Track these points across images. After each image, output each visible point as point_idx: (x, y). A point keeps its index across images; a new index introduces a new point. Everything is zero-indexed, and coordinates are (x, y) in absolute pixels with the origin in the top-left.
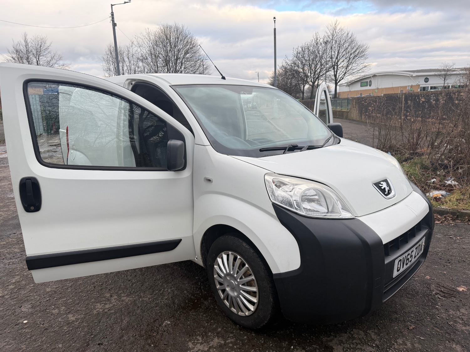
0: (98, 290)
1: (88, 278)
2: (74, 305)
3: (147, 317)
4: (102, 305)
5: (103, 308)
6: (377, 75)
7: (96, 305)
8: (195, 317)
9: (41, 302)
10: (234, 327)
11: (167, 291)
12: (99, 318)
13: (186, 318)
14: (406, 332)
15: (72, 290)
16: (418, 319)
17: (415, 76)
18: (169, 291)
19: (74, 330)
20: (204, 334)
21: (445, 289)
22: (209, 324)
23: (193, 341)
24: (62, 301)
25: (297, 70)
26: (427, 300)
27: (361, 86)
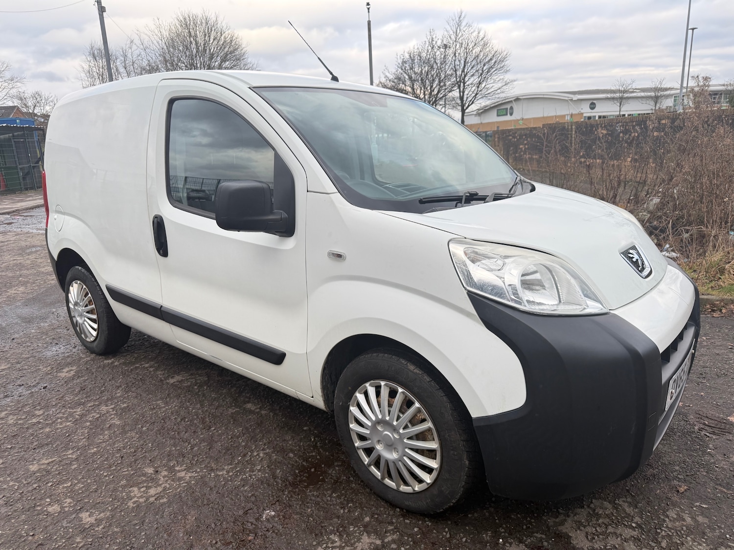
0: (129, 463)
1: (107, 441)
2: (88, 493)
3: (230, 507)
4: (142, 490)
5: (144, 495)
6: (521, 98)
7: (130, 492)
8: (319, 499)
9: (23, 492)
10: (391, 513)
11: (258, 455)
12: (141, 515)
13: (303, 502)
14: (675, 498)
15: (80, 465)
16: (688, 474)
17: (576, 99)
18: (261, 455)
19: (96, 542)
20: (341, 529)
21: (711, 421)
22: (346, 511)
23: (325, 545)
24: (64, 488)
25: (403, 89)
26: (690, 442)
27: (498, 115)
